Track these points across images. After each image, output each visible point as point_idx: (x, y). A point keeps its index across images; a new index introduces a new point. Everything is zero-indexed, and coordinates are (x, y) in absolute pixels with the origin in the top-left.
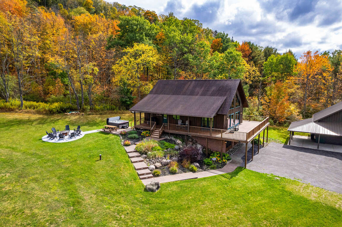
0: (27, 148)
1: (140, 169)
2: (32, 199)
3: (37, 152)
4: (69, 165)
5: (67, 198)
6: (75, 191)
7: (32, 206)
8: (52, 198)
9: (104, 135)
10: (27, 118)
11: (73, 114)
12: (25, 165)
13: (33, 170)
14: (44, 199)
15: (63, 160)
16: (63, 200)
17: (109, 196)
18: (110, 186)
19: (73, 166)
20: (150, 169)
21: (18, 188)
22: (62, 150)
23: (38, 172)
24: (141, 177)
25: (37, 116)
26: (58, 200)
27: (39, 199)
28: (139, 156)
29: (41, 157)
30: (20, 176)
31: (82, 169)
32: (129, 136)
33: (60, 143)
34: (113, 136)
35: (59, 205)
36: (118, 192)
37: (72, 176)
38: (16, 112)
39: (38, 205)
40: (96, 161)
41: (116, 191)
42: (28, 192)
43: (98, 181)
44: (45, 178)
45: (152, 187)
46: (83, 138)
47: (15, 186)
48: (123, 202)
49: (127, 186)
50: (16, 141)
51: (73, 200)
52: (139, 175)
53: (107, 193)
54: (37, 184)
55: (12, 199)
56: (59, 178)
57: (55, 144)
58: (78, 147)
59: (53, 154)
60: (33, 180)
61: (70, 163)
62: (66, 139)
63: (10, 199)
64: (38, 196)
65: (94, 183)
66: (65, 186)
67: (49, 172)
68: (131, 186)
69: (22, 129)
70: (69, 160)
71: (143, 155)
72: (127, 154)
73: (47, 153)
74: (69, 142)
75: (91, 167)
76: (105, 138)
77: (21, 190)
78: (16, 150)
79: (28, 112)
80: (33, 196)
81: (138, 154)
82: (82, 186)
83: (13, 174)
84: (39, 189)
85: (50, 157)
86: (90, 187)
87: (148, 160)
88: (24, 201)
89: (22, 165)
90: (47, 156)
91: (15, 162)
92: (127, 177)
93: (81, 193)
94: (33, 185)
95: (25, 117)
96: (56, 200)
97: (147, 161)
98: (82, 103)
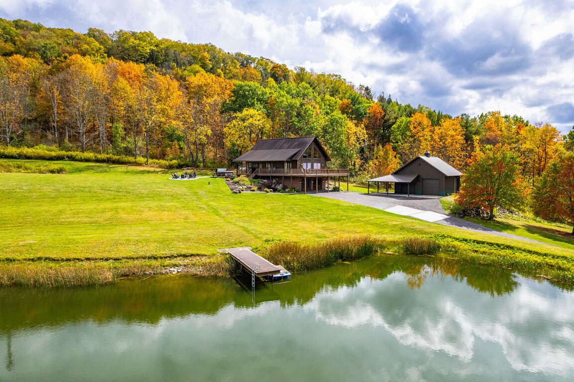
10: (153, 170)
34: (220, 178)
38: (144, 166)
69: (151, 175)
71: (237, 184)
72: (226, 183)
79: (153, 166)
81: (233, 184)
98: (196, 161)
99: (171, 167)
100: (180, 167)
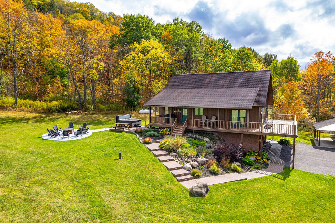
0: (24, 146)
1: (174, 169)
2: (38, 209)
3: (38, 150)
4: (82, 165)
5: (88, 206)
6: (97, 197)
7: (39, 218)
8: (68, 207)
9: (116, 133)
10: (22, 116)
11: (75, 113)
12: (23, 164)
13: (35, 171)
14: (56, 208)
15: (73, 159)
16: (84, 210)
17: (146, 203)
18: (143, 190)
19: (86, 165)
20: (187, 169)
21: (17, 193)
22: (69, 148)
23: (43, 172)
24: (179, 178)
25: (34, 115)
26: (77, 209)
27: (48, 208)
28: (167, 155)
29: (43, 156)
30: (19, 178)
31: (100, 169)
32: (147, 134)
33: (65, 141)
34: (127, 134)
35: (78, 217)
36: (156, 198)
37: (90, 177)
38: (9, 110)
39: (48, 216)
40: (115, 160)
41: (153, 196)
42: (31, 198)
43: (125, 183)
44: (53, 180)
45: (200, 190)
46: (91, 136)
47: (12, 190)
48: (168, 211)
49: (165, 190)
50: (10, 139)
51: (98, 209)
52: (176, 176)
53: (142, 199)
54: (42, 187)
55: (8, 209)
56: (72, 180)
57: (59, 142)
58: (88, 145)
59: (58, 153)
60: (36, 182)
61: (82, 163)
62: (71, 137)
63: (5, 208)
64: (46, 204)
65: (120, 187)
66: (82, 190)
67: (57, 172)
68: (171, 190)
69: (16, 127)
70: (80, 158)
71: (172, 153)
72: (151, 152)
73: (50, 151)
74: (75, 140)
75: (111, 167)
76: (119, 136)
77: (21, 196)
78: (10, 149)
79: (23, 111)
80: (40, 204)
81: (164, 152)
82: (105, 190)
83: (8, 175)
84: (47, 194)
85: (55, 155)
86: (116, 191)
87: (179, 158)
88: (26, 212)
89: (20, 165)
90: (51, 154)
91: (11, 161)
92: (161, 179)
93: (107, 200)
94: (37, 189)
95: (20, 115)
96: (73, 210)
97: (179, 160)
98: (84, 102)
99: (49, 111)
100: (63, 110)
